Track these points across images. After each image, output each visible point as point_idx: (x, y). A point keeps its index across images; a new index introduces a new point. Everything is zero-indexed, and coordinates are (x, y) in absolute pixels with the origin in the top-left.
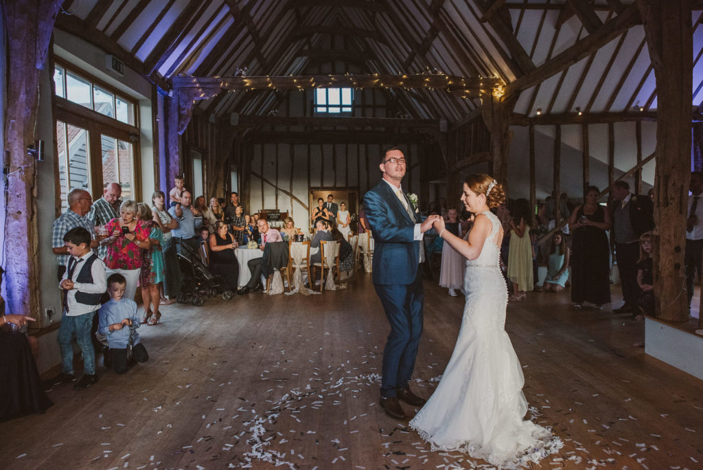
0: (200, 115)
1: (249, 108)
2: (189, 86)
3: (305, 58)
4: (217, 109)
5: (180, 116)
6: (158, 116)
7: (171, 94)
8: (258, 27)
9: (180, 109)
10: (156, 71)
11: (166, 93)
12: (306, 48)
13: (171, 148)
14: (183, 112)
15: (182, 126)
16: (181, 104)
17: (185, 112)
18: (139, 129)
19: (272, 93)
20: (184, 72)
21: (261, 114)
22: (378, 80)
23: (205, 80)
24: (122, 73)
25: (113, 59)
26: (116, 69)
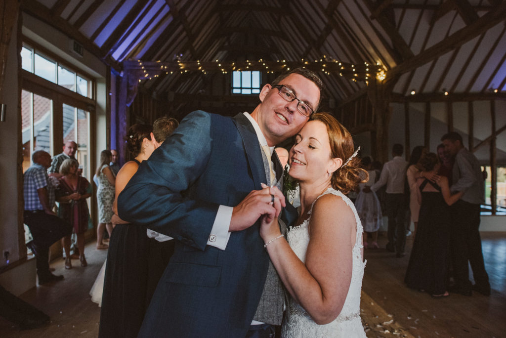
0: (145, 92)
1: (183, 88)
2: (136, 68)
3: (225, 52)
4: (158, 88)
5: (129, 92)
6: (111, 91)
7: (122, 75)
8: (191, 25)
9: (128, 86)
10: (110, 55)
11: (118, 73)
12: (226, 44)
13: (121, 117)
14: (131, 88)
15: (130, 99)
16: (130, 82)
17: (133, 88)
18: (96, 101)
19: (200, 78)
20: (133, 58)
21: (191, 93)
22: (285, 65)
23: (150, 64)
24: (82, 55)
25: (75, 43)
26: (77, 52)
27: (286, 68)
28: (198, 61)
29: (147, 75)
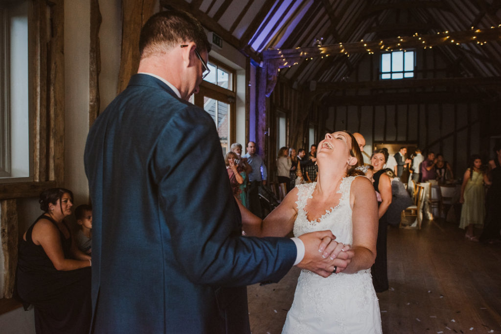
0: (284, 82)
1: (326, 77)
2: (276, 57)
3: (373, 34)
4: (299, 78)
5: (268, 82)
6: (250, 82)
7: (261, 65)
8: (334, 7)
9: (268, 76)
10: (250, 46)
11: (258, 64)
12: (374, 25)
13: (260, 108)
14: (270, 79)
15: (269, 90)
16: (269, 72)
17: (272, 79)
18: (236, 93)
19: (344, 65)
20: (273, 47)
21: (336, 81)
22: (448, 37)
23: (289, 51)
24: (221, 47)
25: (214, 35)
26: (216, 43)
27: (449, 40)
28: (341, 43)
29: (286, 64)
